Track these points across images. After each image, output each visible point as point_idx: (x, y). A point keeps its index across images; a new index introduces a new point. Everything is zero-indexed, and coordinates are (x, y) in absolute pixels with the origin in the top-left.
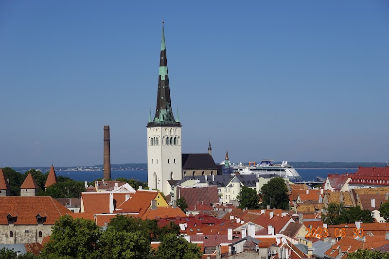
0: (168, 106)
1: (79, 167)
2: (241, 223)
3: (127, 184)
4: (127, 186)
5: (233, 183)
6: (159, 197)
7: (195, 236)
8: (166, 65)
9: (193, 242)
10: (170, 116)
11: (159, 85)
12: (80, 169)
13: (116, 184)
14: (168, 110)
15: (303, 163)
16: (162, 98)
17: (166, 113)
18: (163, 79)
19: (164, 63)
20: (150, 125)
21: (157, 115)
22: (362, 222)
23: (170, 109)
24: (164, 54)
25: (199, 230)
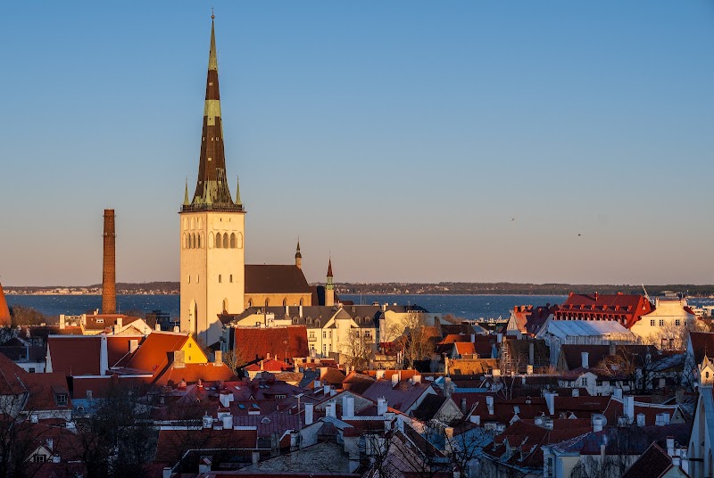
0: (220, 176)
1: (62, 288)
2: (332, 395)
3: (140, 320)
4: (140, 324)
5: (338, 321)
6: (190, 346)
7: (246, 417)
8: (217, 97)
9: (237, 428)
10: (223, 194)
11: (205, 135)
12: (64, 292)
13: (120, 321)
14: (220, 182)
15: (490, 285)
16: (210, 159)
17: (216, 187)
18: (211, 123)
19: (213, 93)
20: (187, 209)
21: (200, 192)
22: (557, 395)
23: (224, 180)
24: (212, 76)
25: (255, 406)
